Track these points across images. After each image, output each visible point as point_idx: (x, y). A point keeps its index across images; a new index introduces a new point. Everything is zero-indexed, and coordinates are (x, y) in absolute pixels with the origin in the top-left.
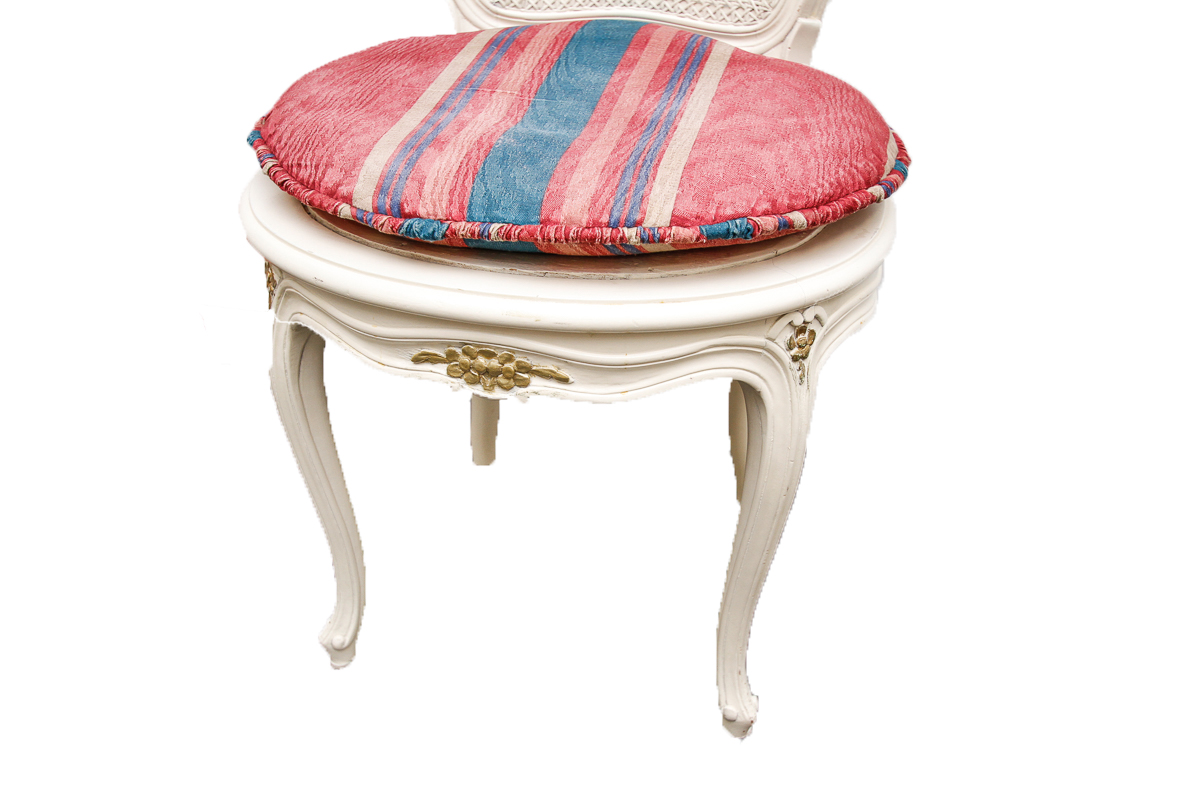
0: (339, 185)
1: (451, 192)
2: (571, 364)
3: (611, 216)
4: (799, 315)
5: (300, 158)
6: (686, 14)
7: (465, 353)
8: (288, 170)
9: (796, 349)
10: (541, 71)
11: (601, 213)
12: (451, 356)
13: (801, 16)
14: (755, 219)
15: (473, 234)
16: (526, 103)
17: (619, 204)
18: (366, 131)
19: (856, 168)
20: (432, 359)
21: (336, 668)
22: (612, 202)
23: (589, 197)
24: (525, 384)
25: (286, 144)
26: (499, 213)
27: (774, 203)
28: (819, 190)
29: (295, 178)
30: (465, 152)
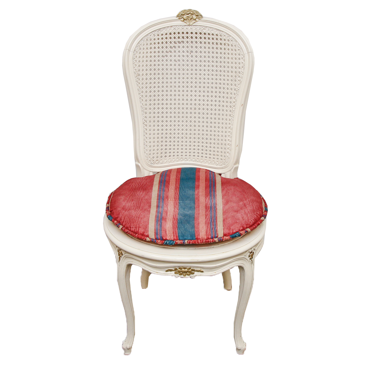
0: (144, 232)
1: (173, 233)
2: (204, 268)
3: (211, 236)
4: (250, 250)
5: (130, 225)
6: (203, 162)
7: (179, 268)
8: (127, 228)
9: (250, 257)
10: (177, 191)
11: (209, 236)
12: (176, 269)
13: (234, 165)
14: (240, 232)
15: (181, 243)
16: (177, 203)
17: (212, 233)
18: (144, 217)
19: (258, 214)
20: (171, 270)
21: (126, 355)
22: (210, 233)
23: (205, 232)
24: (193, 273)
25: (124, 221)
26: (186, 237)
27: (243, 227)
28: (252, 222)
29: (130, 230)
30: (172, 222)
